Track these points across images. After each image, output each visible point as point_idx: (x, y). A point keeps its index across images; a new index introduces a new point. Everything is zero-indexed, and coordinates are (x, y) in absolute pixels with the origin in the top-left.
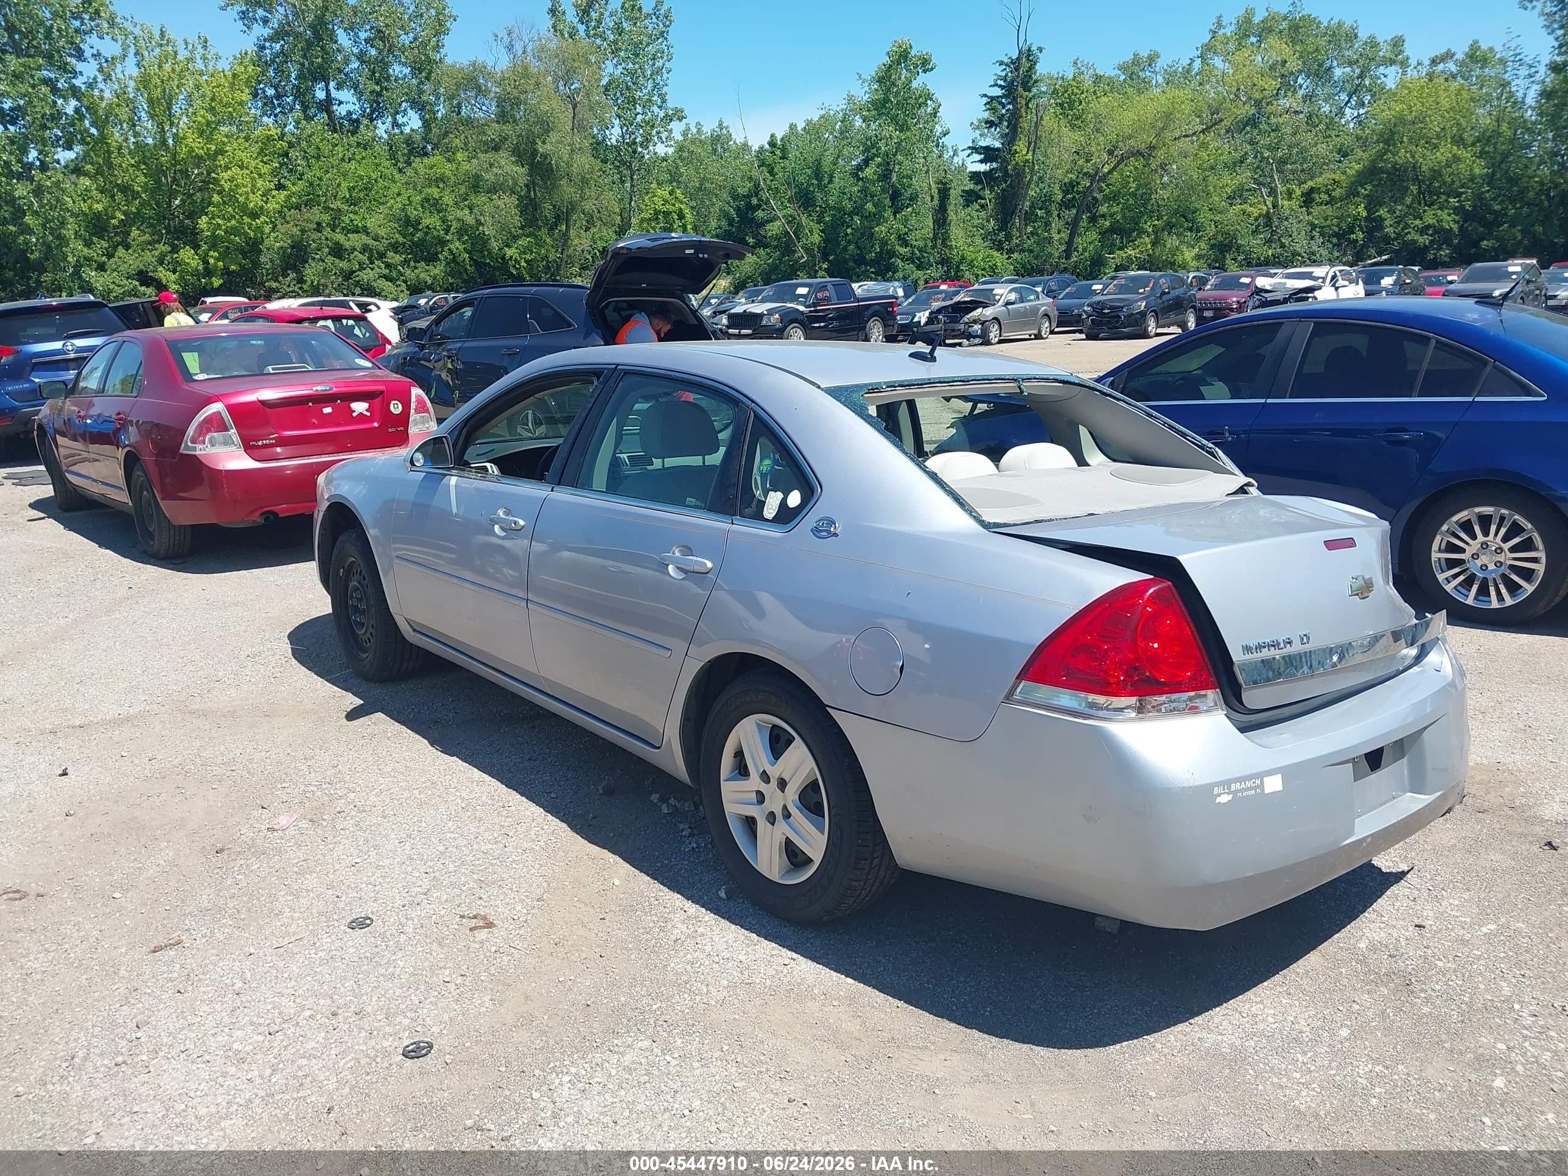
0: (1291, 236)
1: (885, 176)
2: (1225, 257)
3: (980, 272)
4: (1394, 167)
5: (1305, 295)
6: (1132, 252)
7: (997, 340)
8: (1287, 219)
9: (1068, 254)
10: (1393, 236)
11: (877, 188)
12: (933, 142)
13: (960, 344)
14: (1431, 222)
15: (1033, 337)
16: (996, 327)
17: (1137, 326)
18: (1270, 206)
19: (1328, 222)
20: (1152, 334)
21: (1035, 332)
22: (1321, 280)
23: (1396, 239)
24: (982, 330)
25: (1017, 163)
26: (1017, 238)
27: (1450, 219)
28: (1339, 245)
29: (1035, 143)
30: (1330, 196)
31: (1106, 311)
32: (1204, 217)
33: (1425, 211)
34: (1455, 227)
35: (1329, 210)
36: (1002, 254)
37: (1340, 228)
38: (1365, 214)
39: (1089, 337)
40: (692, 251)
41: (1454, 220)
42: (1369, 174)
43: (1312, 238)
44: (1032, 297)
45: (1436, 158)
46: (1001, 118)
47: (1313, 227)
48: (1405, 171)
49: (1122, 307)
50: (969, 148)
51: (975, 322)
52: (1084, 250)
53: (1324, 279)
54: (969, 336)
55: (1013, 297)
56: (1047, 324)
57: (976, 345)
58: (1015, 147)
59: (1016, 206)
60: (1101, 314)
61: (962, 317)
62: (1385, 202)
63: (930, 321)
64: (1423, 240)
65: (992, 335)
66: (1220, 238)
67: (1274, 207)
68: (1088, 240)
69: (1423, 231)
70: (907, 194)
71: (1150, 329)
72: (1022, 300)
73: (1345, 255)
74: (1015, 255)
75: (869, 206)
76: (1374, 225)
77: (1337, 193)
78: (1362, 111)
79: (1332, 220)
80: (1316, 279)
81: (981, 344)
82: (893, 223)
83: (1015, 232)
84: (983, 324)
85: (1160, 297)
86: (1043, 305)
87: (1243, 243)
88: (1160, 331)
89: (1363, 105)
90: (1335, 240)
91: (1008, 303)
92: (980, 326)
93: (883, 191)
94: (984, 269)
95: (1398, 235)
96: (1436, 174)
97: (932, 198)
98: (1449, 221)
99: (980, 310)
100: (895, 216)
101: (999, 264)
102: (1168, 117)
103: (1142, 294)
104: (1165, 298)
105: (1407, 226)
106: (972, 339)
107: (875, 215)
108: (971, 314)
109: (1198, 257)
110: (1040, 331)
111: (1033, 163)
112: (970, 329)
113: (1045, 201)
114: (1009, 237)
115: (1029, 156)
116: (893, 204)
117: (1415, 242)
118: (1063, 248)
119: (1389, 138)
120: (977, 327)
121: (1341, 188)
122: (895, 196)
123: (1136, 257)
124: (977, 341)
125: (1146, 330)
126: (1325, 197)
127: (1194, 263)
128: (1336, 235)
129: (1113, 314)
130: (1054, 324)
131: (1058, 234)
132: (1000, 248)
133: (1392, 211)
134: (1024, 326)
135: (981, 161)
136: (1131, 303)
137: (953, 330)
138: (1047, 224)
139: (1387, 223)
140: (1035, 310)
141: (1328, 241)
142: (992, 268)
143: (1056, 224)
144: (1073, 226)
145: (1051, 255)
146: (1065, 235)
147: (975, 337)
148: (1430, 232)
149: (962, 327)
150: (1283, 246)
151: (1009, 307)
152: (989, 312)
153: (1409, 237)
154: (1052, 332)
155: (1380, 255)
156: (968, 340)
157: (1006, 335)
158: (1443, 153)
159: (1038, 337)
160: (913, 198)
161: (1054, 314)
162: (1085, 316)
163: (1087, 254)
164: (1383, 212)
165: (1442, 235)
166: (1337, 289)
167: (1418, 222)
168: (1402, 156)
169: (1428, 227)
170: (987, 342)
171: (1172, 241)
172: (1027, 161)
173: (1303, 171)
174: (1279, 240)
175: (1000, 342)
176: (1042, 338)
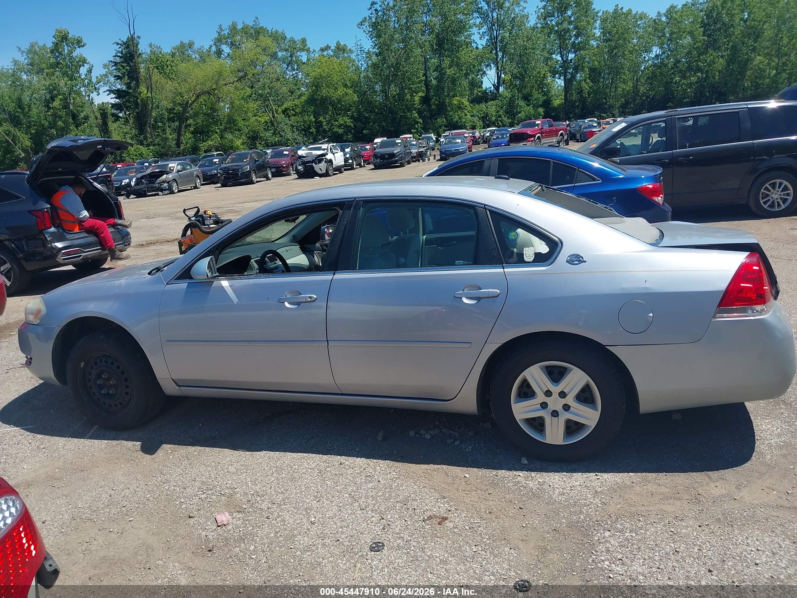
0: (284, 131)
1: (66, 106)
2: (255, 143)
3: (134, 157)
4: (322, 98)
5: (321, 158)
6: (211, 143)
7: (177, 190)
8: (281, 123)
9: (178, 145)
10: (327, 129)
11: (63, 113)
12: (92, 87)
13: (158, 195)
14: (342, 122)
15: (193, 188)
16: (175, 184)
17: (248, 178)
18: (272, 117)
19: (299, 124)
20: (255, 182)
21: (194, 185)
22: (326, 150)
23: (329, 131)
24: (168, 186)
25: (143, 98)
26: (150, 139)
27: (349, 121)
28: (305, 135)
29: (151, 88)
30: (295, 112)
31: (231, 172)
32: (241, 124)
33: (338, 118)
34: (352, 124)
35: (298, 118)
36: (144, 147)
37: (305, 127)
38: (314, 120)
39: (223, 186)
40: (101, 146)
41: (351, 122)
42: (311, 101)
43: (293, 132)
44: (188, 167)
45: (338, 94)
46: (124, 74)
47: (292, 126)
48: (326, 99)
49: (238, 169)
50: (108, 90)
51: (164, 182)
52: (187, 143)
53: (327, 149)
54: (162, 190)
55: (179, 167)
56: (199, 181)
57: (166, 194)
58: (140, 90)
59: (146, 122)
60: (228, 173)
61: (156, 180)
62: (321, 114)
63: (137, 184)
64: (340, 131)
65: (174, 188)
66: (251, 133)
67: (274, 117)
68: (187, 138)
69: (340, 126)
70: (82, 115)
71: (254, 179)
72: (184, 169)
73: (309, 139)
74: (151, 147)
75: (60, 123)
76: (319, 124)
77: (298, 110)
78: (294, 72)
79: (300, 123)
80: (324, 150)
81: (169, 194)
82: (77, 132)
83: (148, 135)
84: (168, 183)
85: (255, 163)
86: (194, 171)
87: (263, 135)
88: (258, 180)
89: (294, 70)
90: (303, 132)
91: (178, 171)
92: (167, 184)
93: (67, 114)
94: (136, 156)
95: (330, 129)
96: (339, 101)
97: (96, 118)
98: (349, 122)
99: (165, 175)
100: (77, 129)
101: (144, 152)
102: (220, 74)
103: (245, 162)
104: (257, 163)
105: (332, 125)
106: (164, 191)
107: (64, 128)
108: (161, 178)
109: (243, 144)
110: (196, 185)
111: (152, 98)
112: (162, 186)
113: (161, 118)
114: (146, 138)
115: (149, 95)
116: (74, 122)
117: (337, 132)
118: (175, 142)
119: (316, 85)
120: (166, 185)
121: (299, 108)
122: (74, 117)
123: (213, 145)
124: (167, 192)
125: (252, 180)
126: (293, 112)
127: (242, 147)
128: (303, 130)
129: (234, 173)
130: (202, 181)
131: (171, 136)
132: (142, 144)
133: (325, 118)
134: (189, 182)
135: (116, 98)
136: (242, 167)
137: (152, 187)
138: (164, 130)
139: (324, 124)
140: (191, 174)
141: (301, 133)
142: (140, 155)
143: (168, 131)
144: (178, 131)
145: (170, 146)
146: (175, 136)
147: (165, 190)
148: (343, 127)
149: (157, 185)
150: (281, 136)
151: (179, 173)
152: (170, 176)
153: (335, 130)
154: (202, 185)
155: (324, 139)
156: (162, 192)
157: (181, 188)
158: (341, 91)
159: (196, 188)
160: (86, 118)
161: (201, 175)
162: (219, 175)
163: (189, 145)
164: (321, 119)
165: (347, 128)
166: (334, 154)
167: (336, 123)
168: (324, 92)
169: (341, 125)
170: (172, 192)
171: (229, 136)
172: (148, 97)
173: (278, 100)
174: (279, 133)
175: (179, 191)
176: (198, 188)
